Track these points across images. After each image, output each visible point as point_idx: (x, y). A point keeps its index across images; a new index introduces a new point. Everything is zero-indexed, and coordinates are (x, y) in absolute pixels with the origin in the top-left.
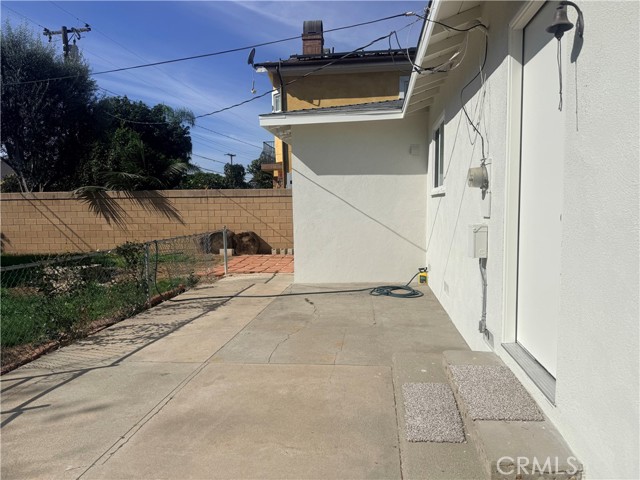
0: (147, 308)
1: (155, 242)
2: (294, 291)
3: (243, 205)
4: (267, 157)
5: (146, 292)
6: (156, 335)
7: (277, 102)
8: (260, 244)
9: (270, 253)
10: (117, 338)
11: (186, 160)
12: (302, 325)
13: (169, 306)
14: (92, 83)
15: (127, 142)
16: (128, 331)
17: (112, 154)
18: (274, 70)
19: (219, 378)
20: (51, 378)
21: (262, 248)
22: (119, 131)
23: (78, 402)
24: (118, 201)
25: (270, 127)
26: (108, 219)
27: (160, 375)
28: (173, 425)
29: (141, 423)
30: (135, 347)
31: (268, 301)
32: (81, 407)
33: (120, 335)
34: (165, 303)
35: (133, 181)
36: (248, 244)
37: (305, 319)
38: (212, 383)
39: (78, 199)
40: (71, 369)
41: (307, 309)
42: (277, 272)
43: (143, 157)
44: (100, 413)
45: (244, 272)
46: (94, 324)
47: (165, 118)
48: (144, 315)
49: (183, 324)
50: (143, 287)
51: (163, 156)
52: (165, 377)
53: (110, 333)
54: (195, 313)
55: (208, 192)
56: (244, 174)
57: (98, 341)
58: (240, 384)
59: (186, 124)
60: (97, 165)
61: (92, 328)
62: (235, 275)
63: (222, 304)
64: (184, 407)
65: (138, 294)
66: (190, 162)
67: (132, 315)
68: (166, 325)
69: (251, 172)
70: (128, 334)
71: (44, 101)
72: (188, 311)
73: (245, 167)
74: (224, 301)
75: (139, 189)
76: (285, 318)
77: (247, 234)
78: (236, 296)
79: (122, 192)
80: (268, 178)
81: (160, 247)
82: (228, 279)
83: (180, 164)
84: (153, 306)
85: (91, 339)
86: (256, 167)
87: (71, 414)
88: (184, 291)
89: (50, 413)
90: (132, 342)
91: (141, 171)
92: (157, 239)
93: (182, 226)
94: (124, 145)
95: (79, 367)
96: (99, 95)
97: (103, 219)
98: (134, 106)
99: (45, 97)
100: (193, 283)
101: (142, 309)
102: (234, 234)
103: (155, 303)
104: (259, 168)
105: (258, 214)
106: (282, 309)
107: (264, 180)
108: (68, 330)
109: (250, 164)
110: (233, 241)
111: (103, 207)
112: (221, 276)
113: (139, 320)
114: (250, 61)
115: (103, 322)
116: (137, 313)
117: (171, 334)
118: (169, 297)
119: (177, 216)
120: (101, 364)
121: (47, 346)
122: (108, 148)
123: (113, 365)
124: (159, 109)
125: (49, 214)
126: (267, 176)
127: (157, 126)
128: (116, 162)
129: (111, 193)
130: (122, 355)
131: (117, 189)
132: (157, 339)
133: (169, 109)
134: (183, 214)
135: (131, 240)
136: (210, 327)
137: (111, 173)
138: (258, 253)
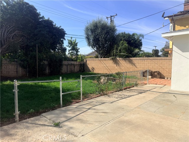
0: (122, 90)
1: (126, 72)
2: (170, 92)
3: (156, 62)
4: (167, 47)
5: (123, 86)
6: (123, 98)
7: (172, 28)
8: (161, 76)
9: (164, 79)
10: (113, 96)
11: (140, 49)
12: (170, 103)
13: (128, 90)
14: (116, 29)
15: (123, 45)
16: (117, 95)
17: (119, 48)
18: (171, 18)
19: (138, 113)
20: (97, 103)
21: (161, 77)
22: (122, 42)
23: (102, 110)
24: (120, 61)
25: (165, 37)
26: (117, 65)
27: (121, 108)
28: (122, 122)
29: (114, 119)
30: (117, 100)
31: (159, 94)
32: (102, 111)
33: (114, 96)
34: (128, 89)
35: (124, 55)
36: (156, 75)
37: (172, 102)
38: (135, 114)
39: (110, 60)
40: (102, 102)
41: (173, 98)
42: (165, 85)
43: (127, 48)
44: (105, 114)
45: (154, 84)
46: (109, 92)
47: (135, 37)
48: (121, 92)
49: (131, 96)
50: (122, 84)
51: (133, 48)
52: (123, 109)
53: (112, 95)
54: (135, 93)
55: (145, 58)
56: (159, 52)
57: (109, 96)
58: (144, 116)
59: (141, 38)
60: (115, 51)
61: (109, 93)
62: (151, 84)
63: (144, 92)
64: (126, 118)
65: (120, 86)
66: (141, 49)
67: (119, 91)
68: (126, 95)
69: (161, 51)
70: (116, 96)
71: (105, 35)
72: (133, 93)
73: (159, 50)
74: (145, 91)
75: (125, 57)
76: (164, 100)
77: (157, 72)
78: (149, 91)
79: (121, 58)
80: (167, 54)
81: (127, 74)
82: (148, 85)
83: (137, 50)
84: (124, 90)
85: (107, 95)
86: (163, 50)
87: (99, 112)
88: (134, 87)
89: (95, 111)
90: (117, 98)
91: (126, 53)
92: (127, 71)
93: (136, 68)
94: (122, 45)
95: (103, 102)
96: (117, 33)
97: (116, 65)
98: (127, 34)
99: (105, 34)
100: (136, 85)
101: (121, 90)
102: (152, 71)
103: (125, 89)
104: (164, 50)
105: (161, 65)
106: (164, 97)
107: (166, 54)
108: (103, 92)
109: (161, 49)
110: (152, 74)
111: (116, 62)
112: (146, 84)
113: (120, 93)
114: (163, 16)
115: (111, 92)
116: (120, 91)
117: (127, 98)
118: (129, 88)
119: (135, 65)
120: (108, 102)
121: (98, 95)
122: (118, 47)
123: (111, 103)
124: (134, 35)
125: (104, 64)
126: (167, 53)
127: (132, 39)
128: (120, 50)
129: (118, 59)
130: (114, 101)
131: (120, 57)
132: (123, 99)
133: (136, 34)
134: (137, 65)
135: (120, 71)
136: (138, 98)
137: (119, 53)
138: (160, 78)
